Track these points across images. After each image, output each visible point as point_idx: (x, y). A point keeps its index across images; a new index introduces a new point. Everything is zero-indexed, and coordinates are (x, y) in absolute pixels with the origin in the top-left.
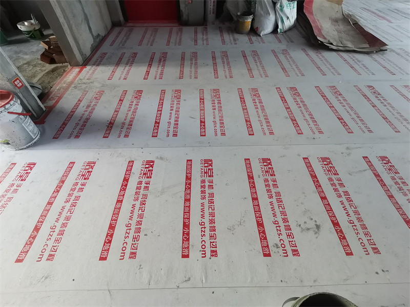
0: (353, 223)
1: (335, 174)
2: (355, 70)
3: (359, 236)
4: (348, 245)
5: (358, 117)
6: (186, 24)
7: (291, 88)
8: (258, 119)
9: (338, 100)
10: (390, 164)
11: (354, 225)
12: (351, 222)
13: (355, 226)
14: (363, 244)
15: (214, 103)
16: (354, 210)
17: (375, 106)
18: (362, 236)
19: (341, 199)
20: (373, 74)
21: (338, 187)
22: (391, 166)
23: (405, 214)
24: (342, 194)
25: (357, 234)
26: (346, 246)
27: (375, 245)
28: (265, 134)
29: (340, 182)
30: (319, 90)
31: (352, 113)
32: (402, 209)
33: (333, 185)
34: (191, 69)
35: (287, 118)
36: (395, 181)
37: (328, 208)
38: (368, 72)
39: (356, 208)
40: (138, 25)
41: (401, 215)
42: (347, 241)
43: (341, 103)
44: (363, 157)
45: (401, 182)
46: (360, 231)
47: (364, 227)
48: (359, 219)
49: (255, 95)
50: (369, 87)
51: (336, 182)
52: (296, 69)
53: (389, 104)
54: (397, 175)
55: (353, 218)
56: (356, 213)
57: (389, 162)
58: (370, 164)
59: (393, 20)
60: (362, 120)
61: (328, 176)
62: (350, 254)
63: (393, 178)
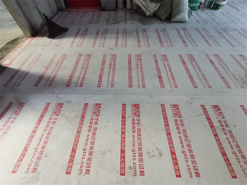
0: (185, 153)
1: (179, 117)
2: (209, 43)
3: (188, 163)
4: (179, 170)
5: (203, 76)
6: (104, 9)
7: (163, 55)
8: (137, 76)
9: (192, 65)
10: (220, 111)
11: (185, 154)
12: (184, 152)
13: (187, 155)
14: (189, 170)
15: (111, 64)
16: (187, 143)
17: (217, 69)
18: (190, 163)
19: (180, 135)
20: (220, 46)
21: (180, 126)
22: (220, 113)
23: (223, 149)
24: (182, 131)
25: (187, 161)
26: (177, 170)
27: (198, 170)
28: (139, 87)
29: (181, 123)
30: (181, 57)
31: (199, 73)
32: (221, 144)
33: (177, 124)
34: (101, 40)
35: (156, 76)
36: (221, 124)
37: (170, 141)
38: (217, 44)
39: (189, 142)
40: (74, 10)
41: (220, 149)
42: (178, 167)
43: (193, 67)
44: (201, 105)
45: (225, 125)
46: (189, 159)
47: (192, 157)
48: (190, 151)
49: (139, 59)
50: (216, 55)
51: (179, 123)
52: (169, 42)
53: (227, 67)
54: (223, 119)
55: (186, 149)
56: (189, 146)
57: (219, 110)
58: (205, 110)
59: (240, 9)
60: (205, 79)
61: (175, 118)
62: (179, 176)
63: (220, 122)
